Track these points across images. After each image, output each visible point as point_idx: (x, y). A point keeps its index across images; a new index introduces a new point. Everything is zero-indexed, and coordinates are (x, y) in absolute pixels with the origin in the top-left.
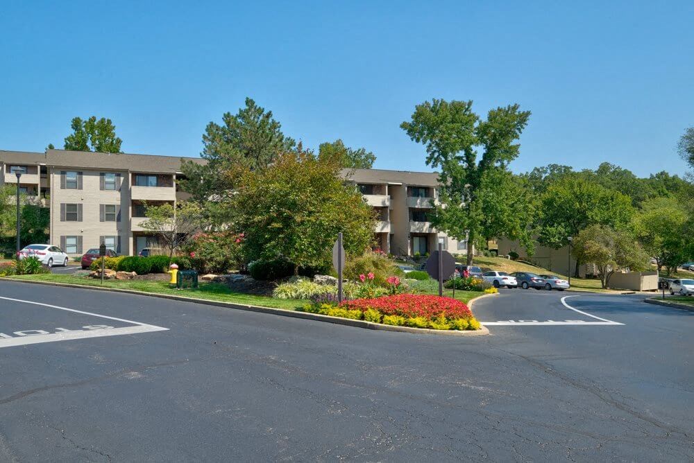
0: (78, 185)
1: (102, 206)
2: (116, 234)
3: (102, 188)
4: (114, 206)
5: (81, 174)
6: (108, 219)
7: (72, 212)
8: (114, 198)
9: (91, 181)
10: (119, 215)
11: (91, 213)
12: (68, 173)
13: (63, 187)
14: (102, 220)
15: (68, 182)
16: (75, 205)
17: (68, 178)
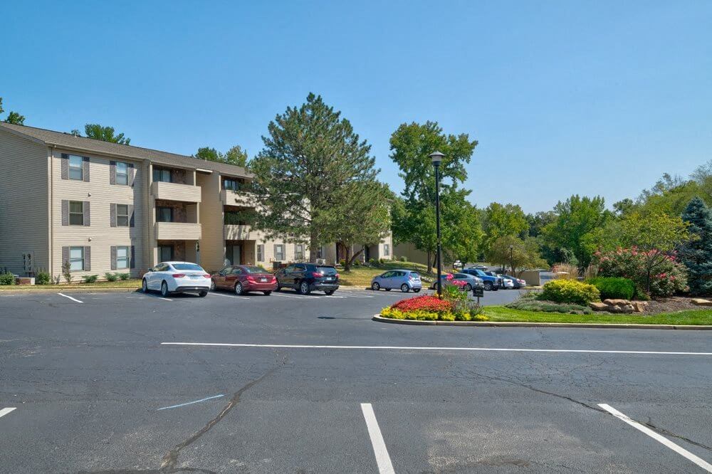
0: (83, 176)
1: (112, 205)
2: (129, 244)
3: (113, 182)
4: (127, 206)
5: (87, 160)
6: (120, 224)
7: (77, 214)
8: (126, 195)
9: (99, 171)
10: (133, 217)
11: (100, 214)
12: (71, 157)
13: (64, 177)
14: (113, 225)
15: (72, 169)
16: (81, 203)
17: (71, 165)
